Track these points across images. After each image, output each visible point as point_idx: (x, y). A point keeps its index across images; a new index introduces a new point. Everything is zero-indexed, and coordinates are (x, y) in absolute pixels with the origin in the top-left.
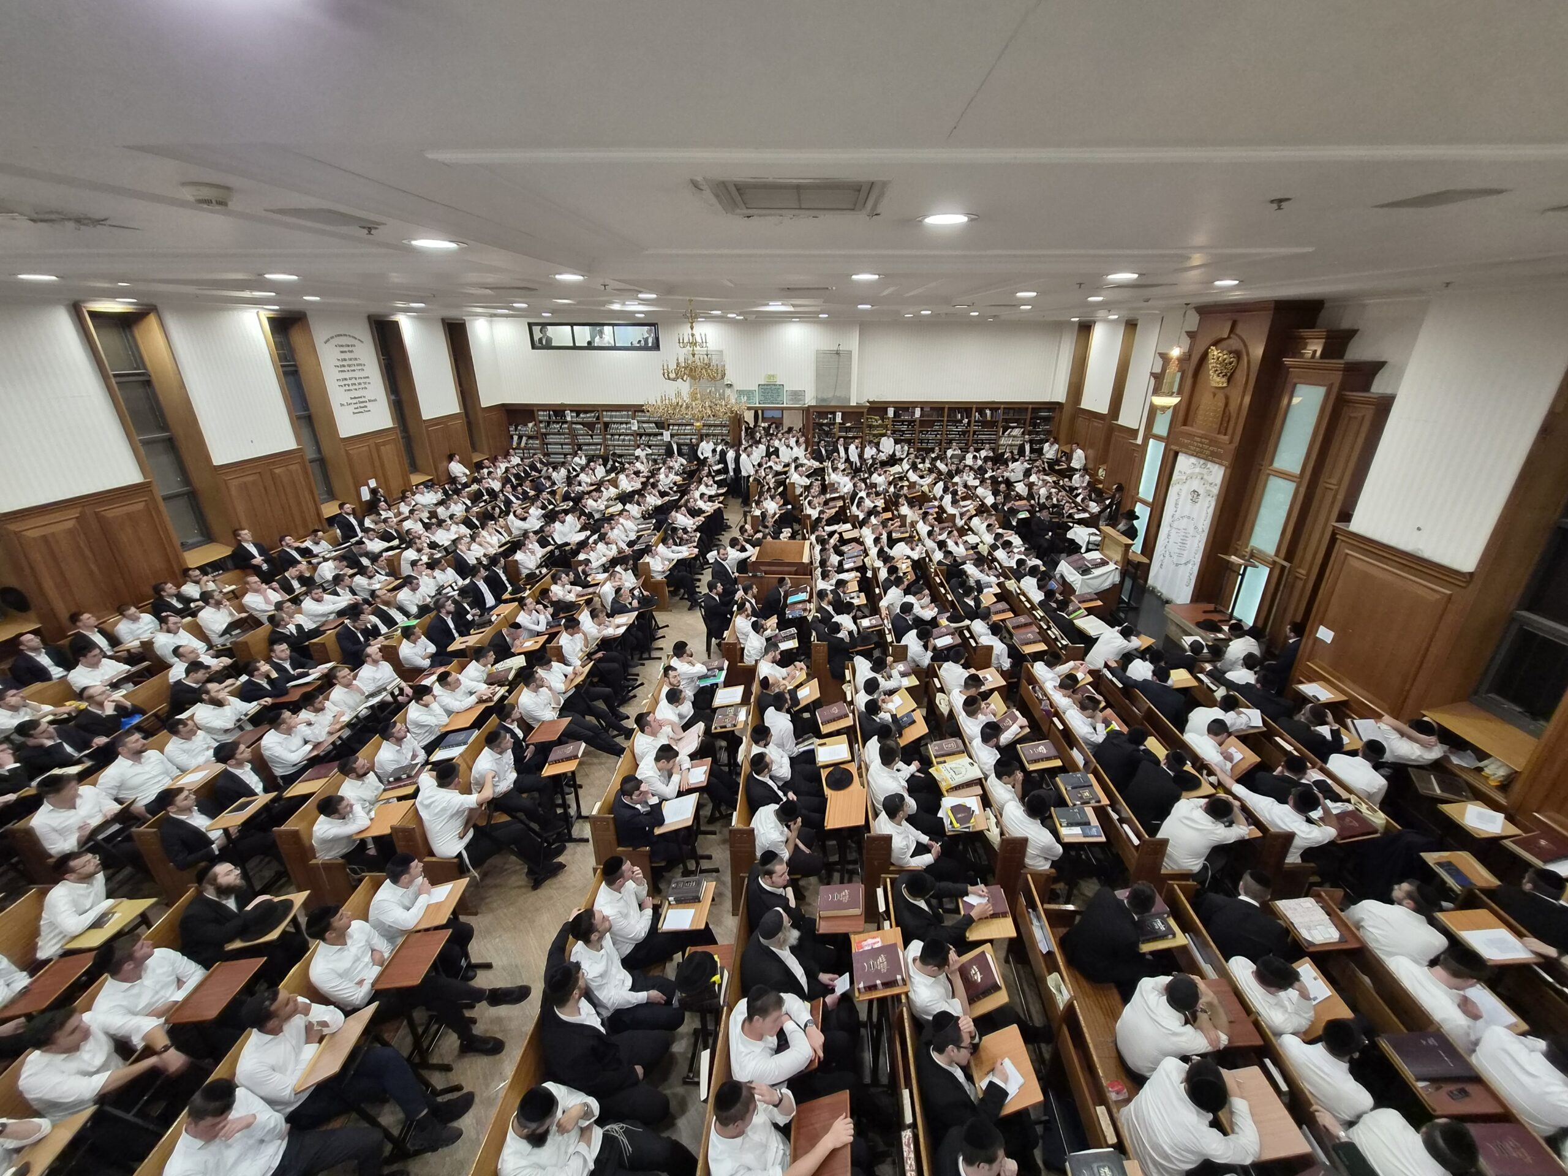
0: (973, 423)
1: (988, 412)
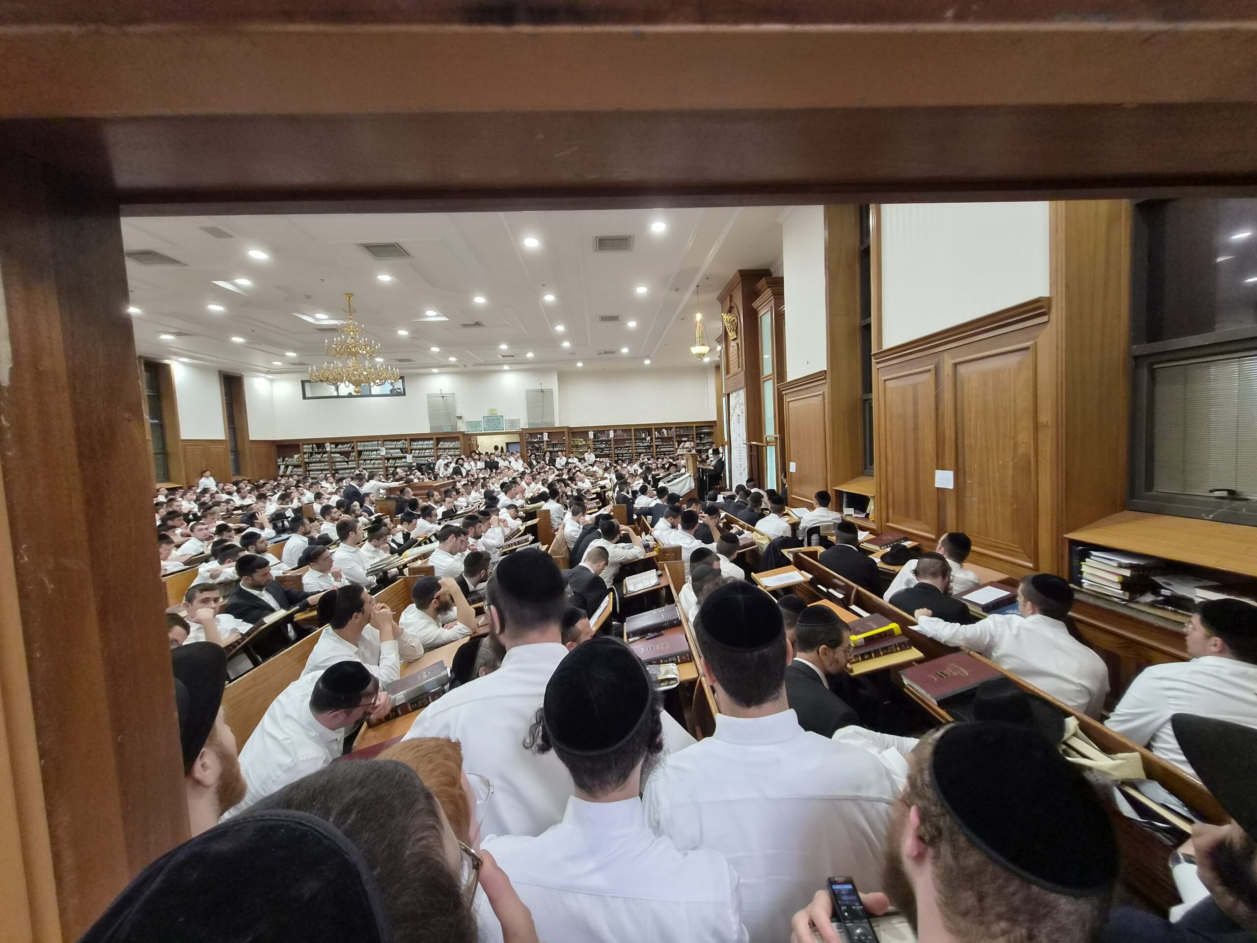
0: (654, 440)
1: (664, 431)
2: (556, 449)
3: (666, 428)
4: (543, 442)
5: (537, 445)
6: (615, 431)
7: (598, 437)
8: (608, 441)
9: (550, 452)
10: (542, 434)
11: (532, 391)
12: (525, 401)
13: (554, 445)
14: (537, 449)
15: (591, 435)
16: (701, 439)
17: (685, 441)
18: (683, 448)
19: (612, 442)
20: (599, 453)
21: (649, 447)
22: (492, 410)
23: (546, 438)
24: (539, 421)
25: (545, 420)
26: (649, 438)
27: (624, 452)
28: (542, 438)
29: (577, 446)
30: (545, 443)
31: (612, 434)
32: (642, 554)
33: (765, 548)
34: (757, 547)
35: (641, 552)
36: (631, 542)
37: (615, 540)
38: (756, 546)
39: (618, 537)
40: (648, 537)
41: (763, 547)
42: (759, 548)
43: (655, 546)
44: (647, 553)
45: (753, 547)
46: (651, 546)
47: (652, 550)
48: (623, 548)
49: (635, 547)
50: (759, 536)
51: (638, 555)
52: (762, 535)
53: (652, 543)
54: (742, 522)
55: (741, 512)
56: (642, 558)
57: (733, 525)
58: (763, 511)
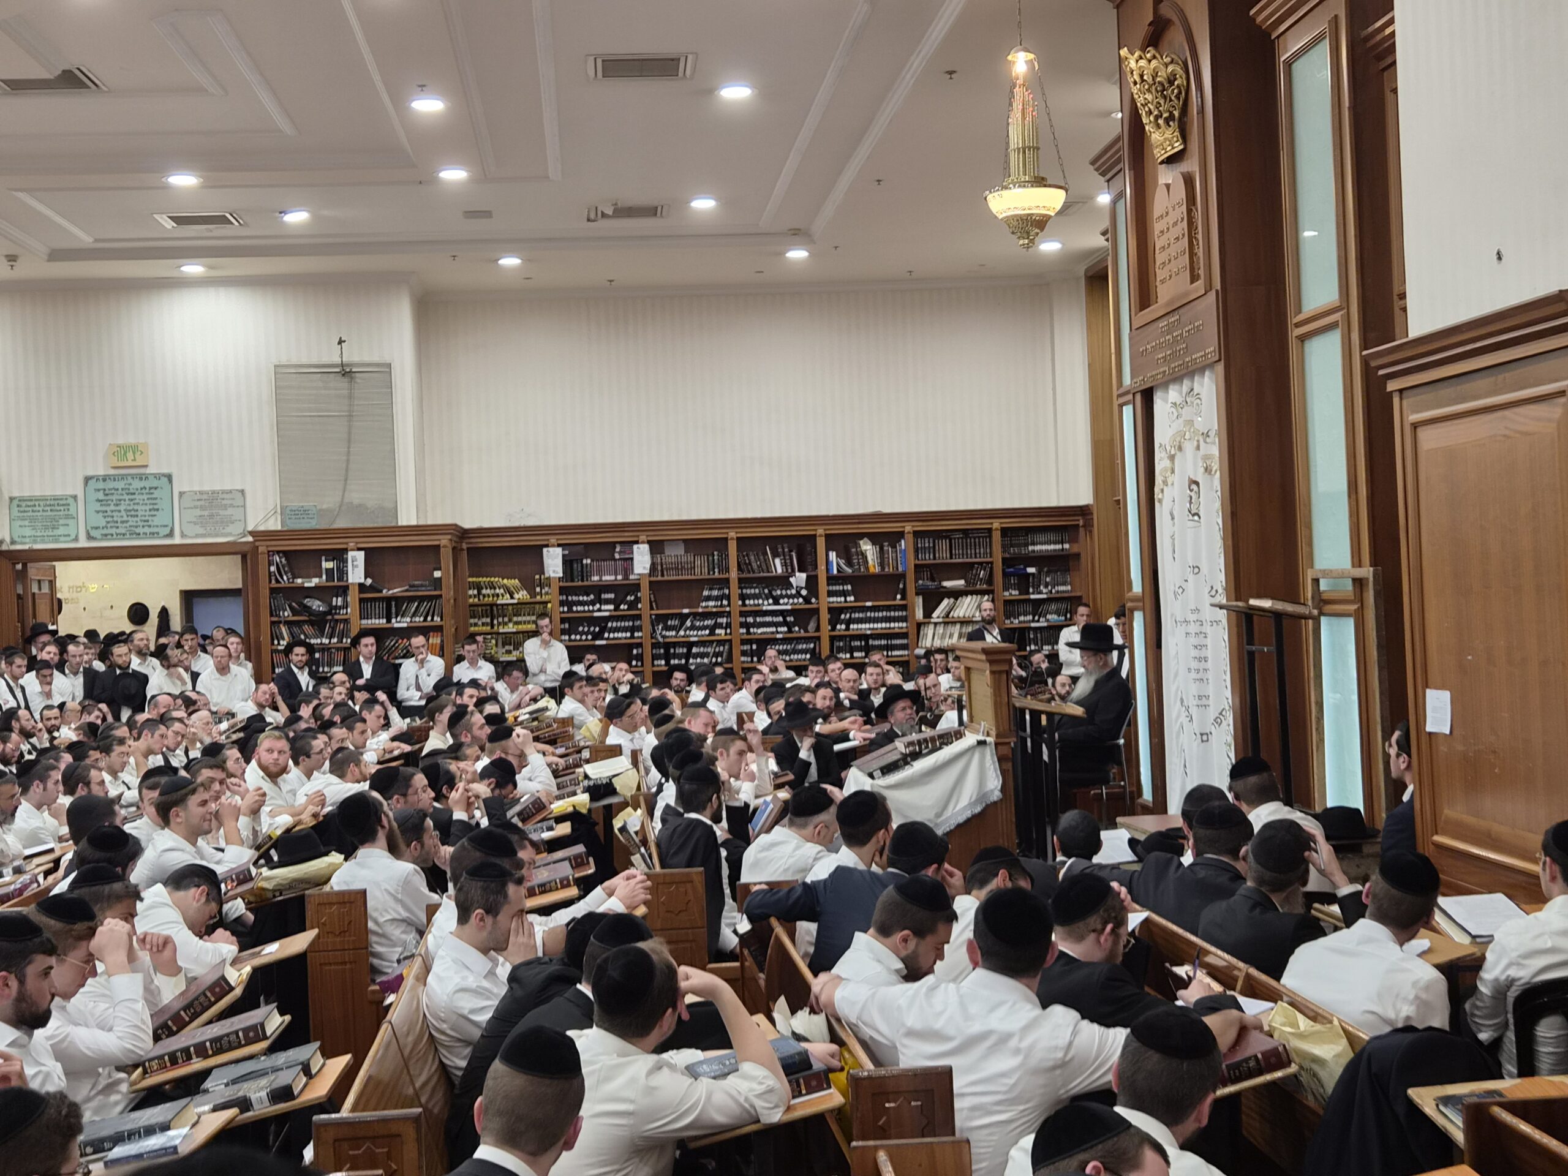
0: (823, 586)
1: (867, 547)
2: (400, 623)
3: (875, 538)
4: (344, 590)
5: (316, 605)
6: (656, 547)
7: (585, 574)
8: (626, 590)
9: (379, 635)
10: (339, 555)
11: (303, 371)
12: (269, 414)
13: (393, 606)
14: (319, 622)
15: (553, 562)
16: (1024, 583)
17: (956, 594)
18: (948, 621)
19: (645, 593)
20: (585, 639)
21: (802, 616)
22: (122, 450)
23: (356, 572)
24: (329, 501)
25: (355, 497)
26: (799, 579)
27: (694, 636)
28: (342, 573)
29: (493, 611)
30: (353, 597)
31: (642, 560)
32: (775, 1099)
33: (1331, 1077)
34: (1295, 1076)
35: (770, 1091)
36: (726, 1044)
37: (657, 1036)
38: (1293, 1068)
39: (667, 1024)
40: (804, 1022)
41: (1323, 1074)
42: (1304, 1078)
43: (835, 1063)
44: (797, 1093)
45: (1279, 1074)
46: (817, 1066)
47: (821, 1080)
48: (692, 1071)
49: (747, 1067)
50: (1303, 1023)
51: (759, 1104)
52: (1315, 1016)
53: (820, 1050)
54: (1219, 957)
55: (1214, 911)
56: (776, 1117)
57: (1182, 971)
58: (1309, 907)
